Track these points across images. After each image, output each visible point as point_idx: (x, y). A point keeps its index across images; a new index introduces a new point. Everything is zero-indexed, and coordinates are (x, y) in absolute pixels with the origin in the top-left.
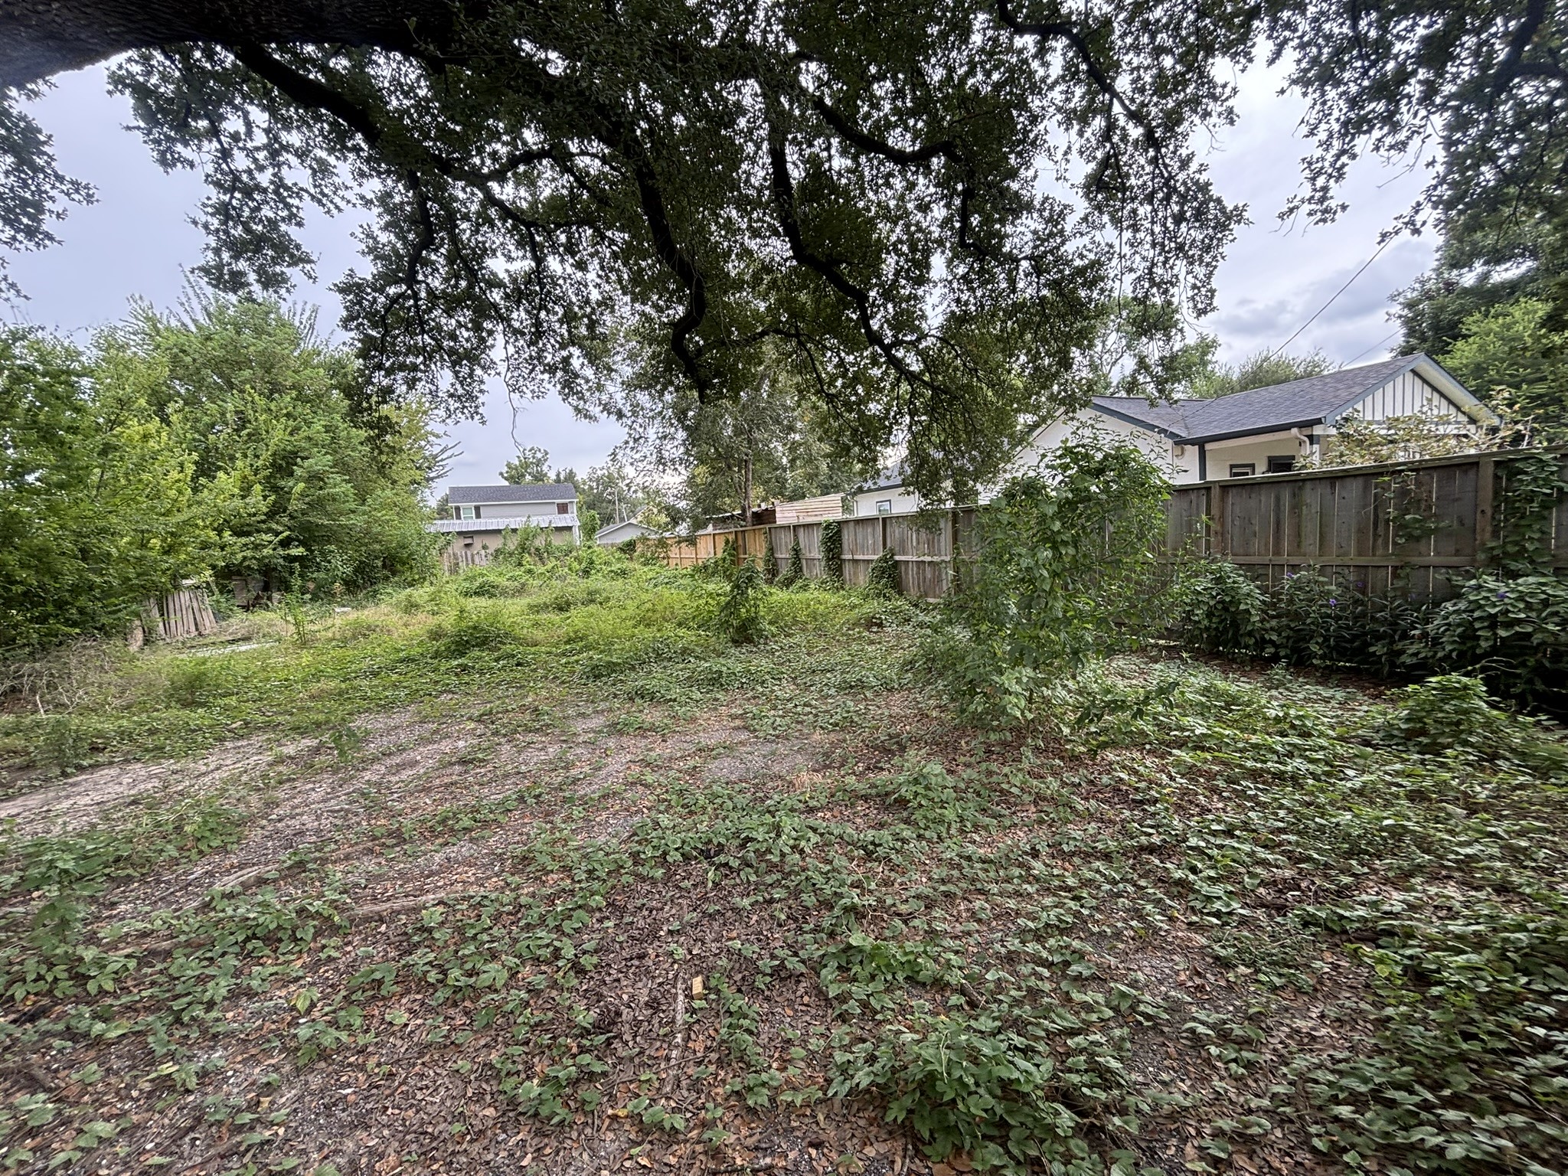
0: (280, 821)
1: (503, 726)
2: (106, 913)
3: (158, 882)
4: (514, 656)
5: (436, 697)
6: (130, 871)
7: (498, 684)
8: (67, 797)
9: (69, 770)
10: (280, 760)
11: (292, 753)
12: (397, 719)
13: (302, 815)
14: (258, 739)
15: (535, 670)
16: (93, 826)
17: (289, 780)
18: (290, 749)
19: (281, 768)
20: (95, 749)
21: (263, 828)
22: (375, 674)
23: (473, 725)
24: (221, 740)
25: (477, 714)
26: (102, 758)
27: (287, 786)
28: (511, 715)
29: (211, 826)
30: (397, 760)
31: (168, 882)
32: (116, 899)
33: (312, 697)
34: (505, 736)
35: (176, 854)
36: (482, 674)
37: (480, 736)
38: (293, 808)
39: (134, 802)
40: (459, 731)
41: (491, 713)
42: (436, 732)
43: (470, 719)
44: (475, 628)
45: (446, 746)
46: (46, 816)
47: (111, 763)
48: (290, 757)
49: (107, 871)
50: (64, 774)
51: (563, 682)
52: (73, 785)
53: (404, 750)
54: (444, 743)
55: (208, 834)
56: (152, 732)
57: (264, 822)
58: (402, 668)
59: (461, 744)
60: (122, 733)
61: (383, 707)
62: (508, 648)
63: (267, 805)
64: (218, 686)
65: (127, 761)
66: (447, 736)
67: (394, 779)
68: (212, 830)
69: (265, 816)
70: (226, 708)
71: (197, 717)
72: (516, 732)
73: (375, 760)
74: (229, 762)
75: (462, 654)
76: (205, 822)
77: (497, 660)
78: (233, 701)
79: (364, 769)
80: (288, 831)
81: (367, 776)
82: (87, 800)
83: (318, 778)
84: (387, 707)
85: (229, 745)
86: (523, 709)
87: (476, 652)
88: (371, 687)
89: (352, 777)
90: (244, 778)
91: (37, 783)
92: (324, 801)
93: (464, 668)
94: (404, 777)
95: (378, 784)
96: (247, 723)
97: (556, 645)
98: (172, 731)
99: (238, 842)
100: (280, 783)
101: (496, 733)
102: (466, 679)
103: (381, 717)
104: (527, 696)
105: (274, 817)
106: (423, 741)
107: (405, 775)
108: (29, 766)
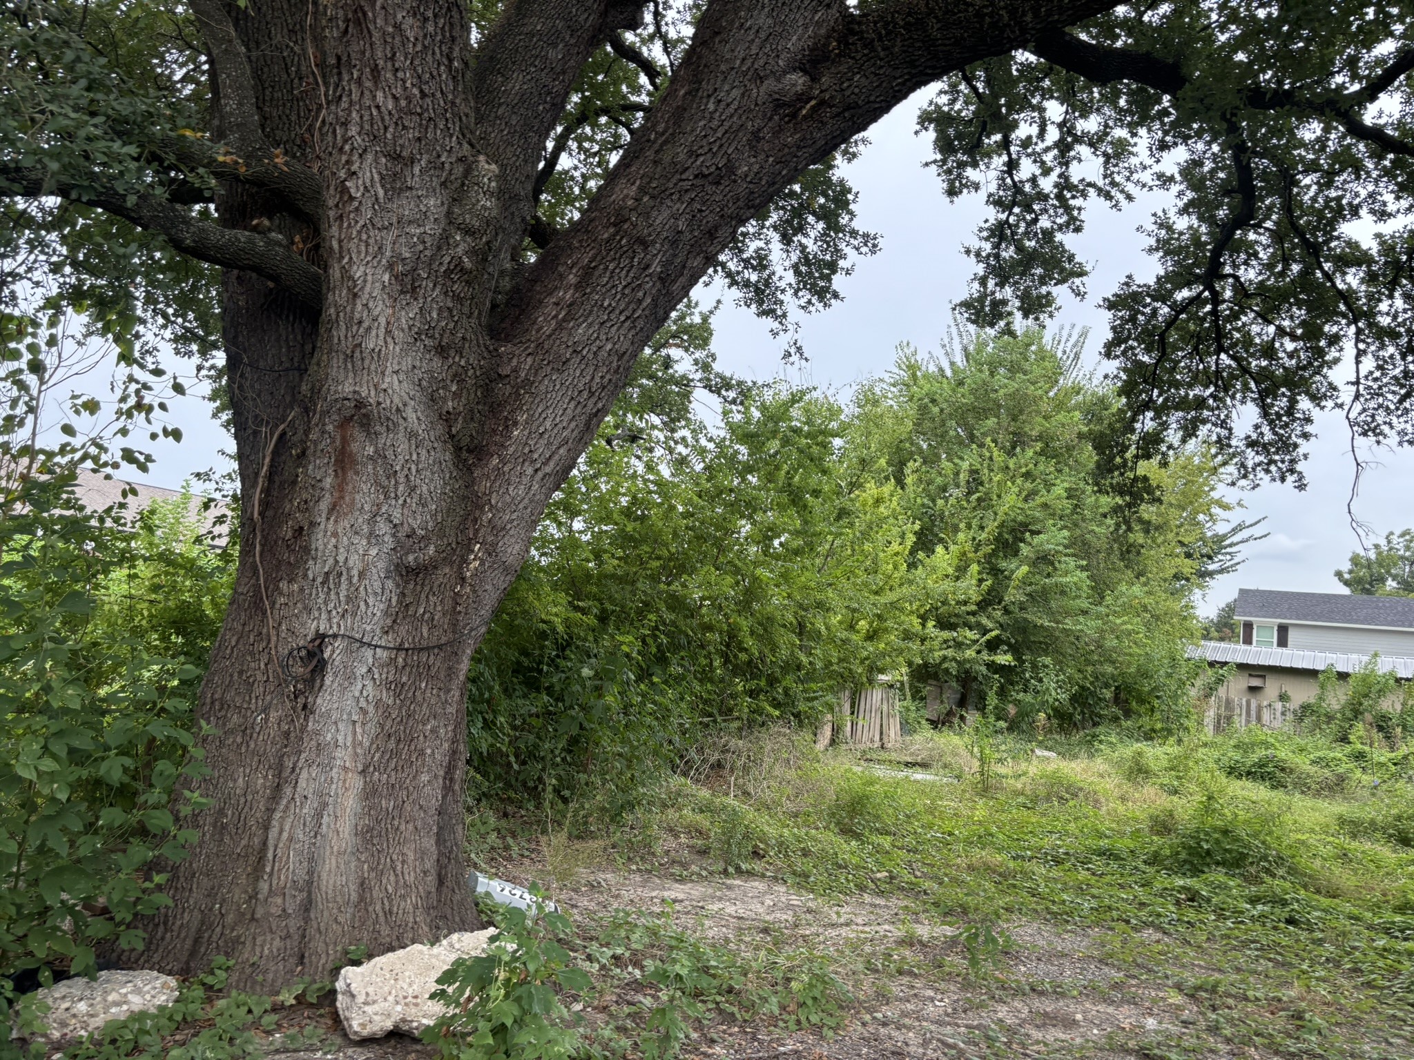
0: (885, 1024)
1: (1230, 1021)
2: (704, 1049)
3: (754, 1039)
4: (1284, 903)
5: (1135, 929)
6: (735, 1010)
7: (1245, 944)
8: (720, 899)
9: (731, 870)
10: (909, 941)
11: (925, 939)
12: (1070, 942)
13: (909, 1028)
14: (897, 902)
15: (1319, 942)
16: (727, 940)
17: (911, 973)
18: (923, 931)
19: (907, 953)
20: (756, 854)
21: (864, 1024)
22: (1058, 862)
23: (1176, 999)
24: (862, 888)
25: (1192, 981)
26: (758, 866)
27: (905, 980)
28: (1250, 1007)
29: (817, 993)
30: (1049, 1006)
31: (761, 1042)
32: (715, 1036)
33: (971, 868)
34: (1228, 1041)
35: (777, 1012)
36: (1221, 917)
37: (1185, 1023)
38: (904, 1014)
39: (766, 931)
40: (1154, 1001)
41: (1214, 990)
42: (1116, 986)
43: (1179, 987)
44: (1225, 832)
45: (1126, 1016)
46: (698, 911)
47: (763, 876)
48: (920, 942)
49: (718, 998)
50: (725, 872)
51: (1369, 985)
52: (729, 888)
53: (1063, 995)
54: (1125, 1009)
55: (810, 1002)
56: (806, 853)
57: (867, 1018)
58: (1098, 864)
59: (1151, 1023)
60: (782, 845)
61: (1055, 914)
62: (1278, 885)
63: (878, 994)
64: (878, 817)
65: (775, 879)
66: (1133, 1001)
67: (1036, 1034)
68: (815, 999)
69: (870, 1011)
70: (878, 849)
71: (847, 849)
72: (1248, 1042)
73: (1018, 992)
74: (860, 921)
75: (1196, 871)
76: (811, 986)
77: (1253, 901)
78: (886, 842)
79: (1001, 1001)
80: (888, 1045)
81: (1002, 1012)
82: (731, 909)
83: (943, 985)
84: (1059, 917)
85: (867, 898)
86: (1276, 1005)
87: (1218, 875)
88: (1047, 880)
89: (982, 1005)
90: (868, 949)
91: (704, 873)
92: (939, 1023)
93: (1193, 896)
94: (1050, 1038)
95: (1011, 1031)
96: (892, 878)
97: (1376, 908)
98: (823, 857)
99: (835, 1029)
100: (900, 972)
101: (1214, 1029)
102: (1191, 915)
103: (1047, 930)
104: (1287, 984)
105: (879, 1015)
106: (1092, 992)
107: (1055, 1035)
108: (703, 852)
